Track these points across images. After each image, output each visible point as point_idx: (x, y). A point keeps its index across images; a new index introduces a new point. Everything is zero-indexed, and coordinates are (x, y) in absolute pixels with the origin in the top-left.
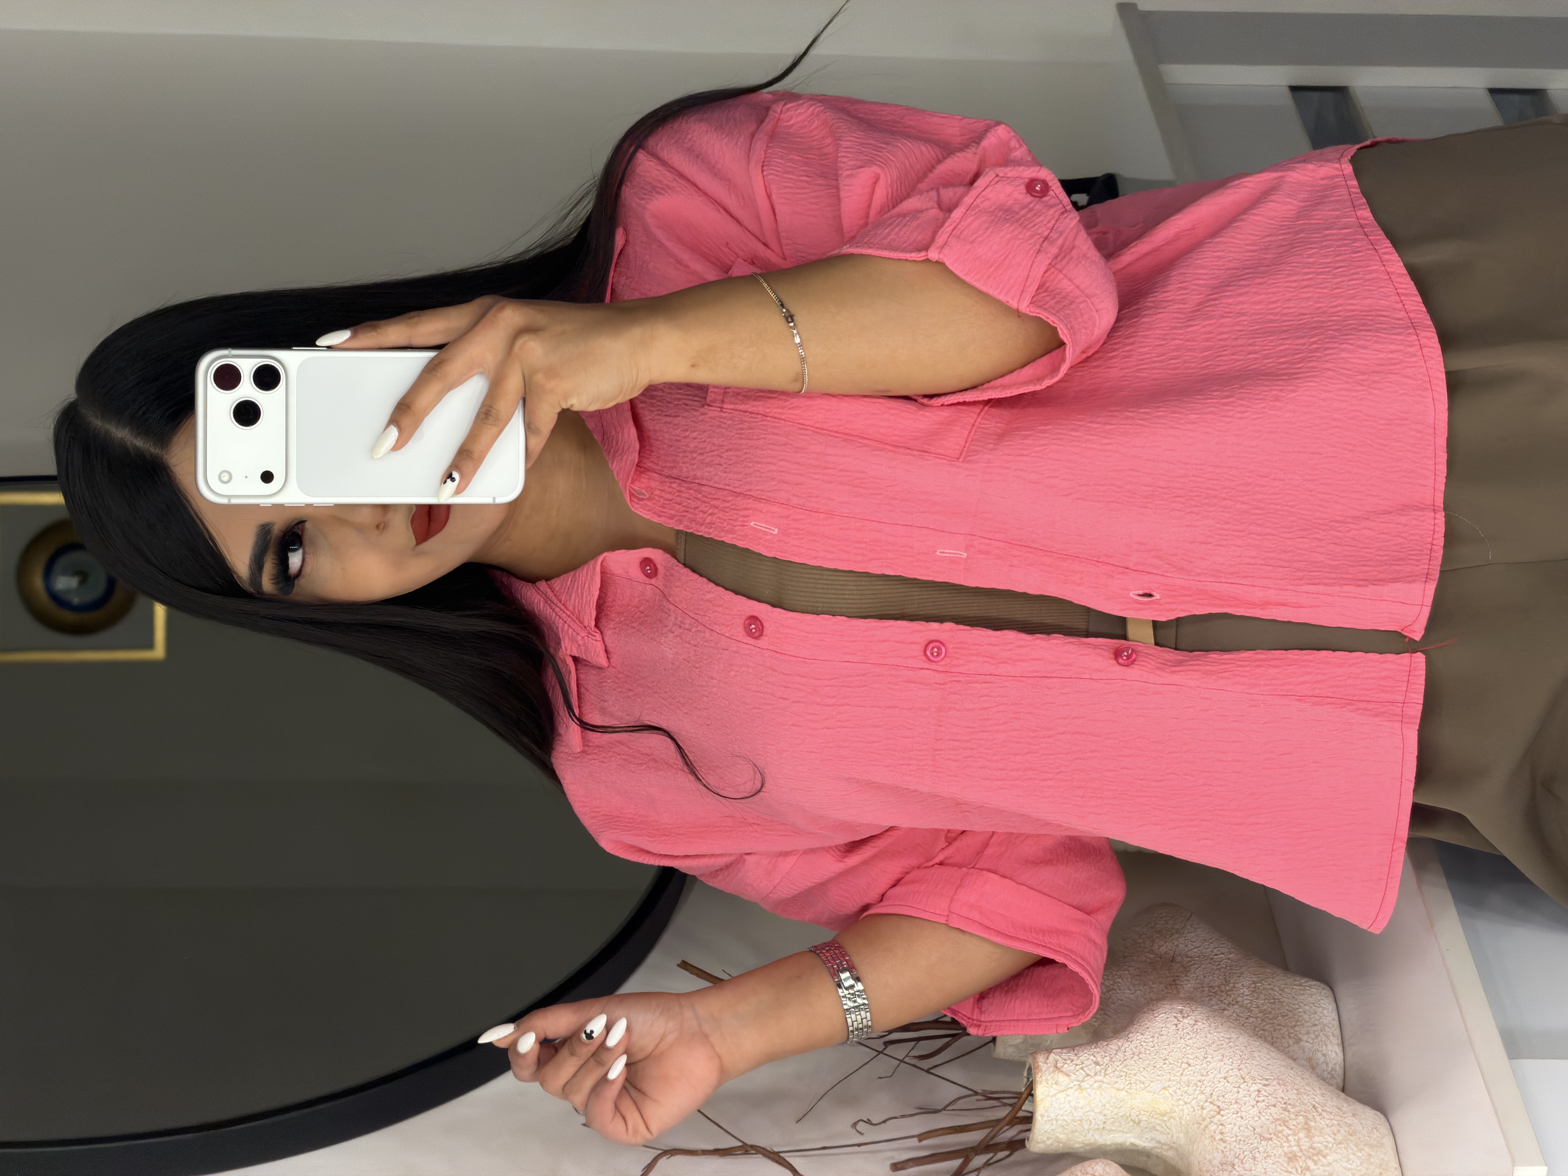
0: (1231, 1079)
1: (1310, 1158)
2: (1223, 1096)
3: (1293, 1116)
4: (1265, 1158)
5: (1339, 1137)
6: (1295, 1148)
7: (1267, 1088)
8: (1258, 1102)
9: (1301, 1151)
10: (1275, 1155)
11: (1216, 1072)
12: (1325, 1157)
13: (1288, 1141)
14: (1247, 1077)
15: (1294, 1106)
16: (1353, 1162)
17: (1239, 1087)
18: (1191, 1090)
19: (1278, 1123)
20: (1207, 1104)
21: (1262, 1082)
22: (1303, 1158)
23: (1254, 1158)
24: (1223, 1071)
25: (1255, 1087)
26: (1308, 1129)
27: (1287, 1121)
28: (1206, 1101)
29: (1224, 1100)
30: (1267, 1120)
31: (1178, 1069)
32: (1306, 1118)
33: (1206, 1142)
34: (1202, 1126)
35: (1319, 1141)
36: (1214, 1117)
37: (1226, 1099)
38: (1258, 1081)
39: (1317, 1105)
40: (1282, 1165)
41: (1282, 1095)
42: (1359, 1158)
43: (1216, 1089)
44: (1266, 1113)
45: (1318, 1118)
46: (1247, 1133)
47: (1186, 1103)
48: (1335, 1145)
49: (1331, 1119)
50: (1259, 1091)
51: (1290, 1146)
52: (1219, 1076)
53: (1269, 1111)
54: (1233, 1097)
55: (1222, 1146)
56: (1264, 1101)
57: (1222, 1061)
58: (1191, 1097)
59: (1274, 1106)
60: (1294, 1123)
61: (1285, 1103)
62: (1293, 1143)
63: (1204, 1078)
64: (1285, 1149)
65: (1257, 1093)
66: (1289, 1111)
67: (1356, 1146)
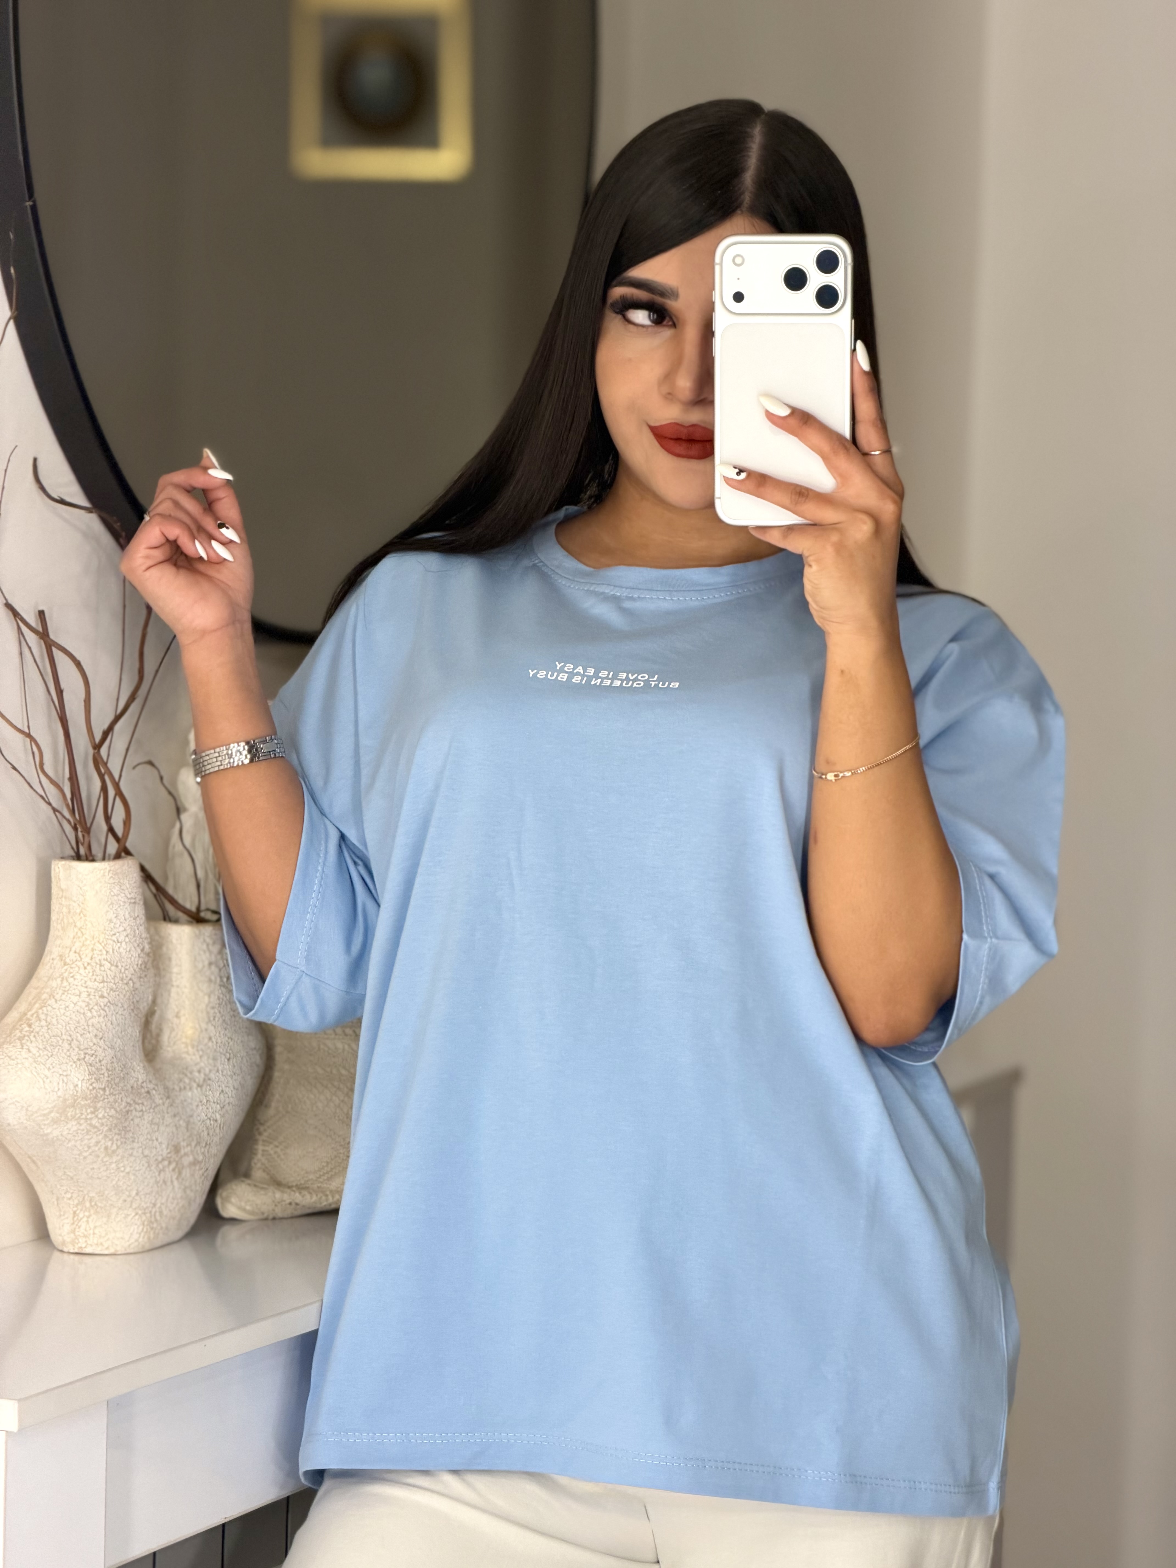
0: (222, 1096)
1: (177, 1164)
2: (210, 1090)
3: (203, 1150)
4: (176, 1126)
5: (188, 1192)
6: (182, 1152)
7: (218, 1128)
8: (210, 1119)
9: (181, 1157)
10: (178, 1134)
11: (225, 1083)
12: (177, 1179)
13: (188, 1145)
14: (224, 1110)
15: (208, 1152)
16: (172, 1203)
17: (218, 1103)
18: (211, 1061)
19: (198, 1137)
20: (202, 1075)
21: (222, 1122)
22: (177, 1159)
23: (175, 1116)
24: (227, 1090)
25: (218, 1117)
26: (195, 1163)
27: (199, 1145)
28: (205, 1075)
29: (208, 1090)
30: (199, 1127)
31: (225, 1050)
32: (201, 1162)
33: (176, 1076)
34: (185, 1071)
35: (186, 1173)
36: (195, 1081)
37: (209, 1092)
38: (222, 1120)
39: (208, 1171)
40: (172, 1140)
41: (214, 1141)
42: (174, 1208)
43: (214, 1083)
44: (203, 1127)
45: (201, 1172)
46: (188, 1110)
47: (201, 1057)
48: (183, 1187)
49: (199, 1184)
50: (216, 1121)
51: (184, 1148)
52: (223, 1086)
53: (204, 1129)
54: (210, 1098)
55: (177, 1088)
56: (211, 1125)
57: (234, 1088)
58: (206, 1062)
59: (208, 1134)
60: (199, 1152)
61: (210, 1143)
62: (186, 1150)
63: (220, 1072)
64: (182, 1144)
65: (215, 1119)
66: (205, 1146)
67: (183, 1206)
